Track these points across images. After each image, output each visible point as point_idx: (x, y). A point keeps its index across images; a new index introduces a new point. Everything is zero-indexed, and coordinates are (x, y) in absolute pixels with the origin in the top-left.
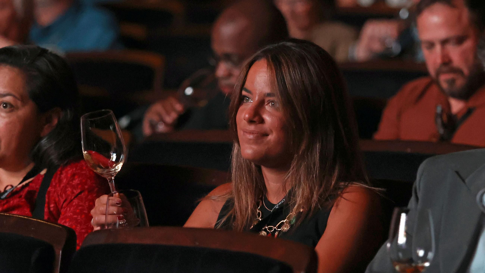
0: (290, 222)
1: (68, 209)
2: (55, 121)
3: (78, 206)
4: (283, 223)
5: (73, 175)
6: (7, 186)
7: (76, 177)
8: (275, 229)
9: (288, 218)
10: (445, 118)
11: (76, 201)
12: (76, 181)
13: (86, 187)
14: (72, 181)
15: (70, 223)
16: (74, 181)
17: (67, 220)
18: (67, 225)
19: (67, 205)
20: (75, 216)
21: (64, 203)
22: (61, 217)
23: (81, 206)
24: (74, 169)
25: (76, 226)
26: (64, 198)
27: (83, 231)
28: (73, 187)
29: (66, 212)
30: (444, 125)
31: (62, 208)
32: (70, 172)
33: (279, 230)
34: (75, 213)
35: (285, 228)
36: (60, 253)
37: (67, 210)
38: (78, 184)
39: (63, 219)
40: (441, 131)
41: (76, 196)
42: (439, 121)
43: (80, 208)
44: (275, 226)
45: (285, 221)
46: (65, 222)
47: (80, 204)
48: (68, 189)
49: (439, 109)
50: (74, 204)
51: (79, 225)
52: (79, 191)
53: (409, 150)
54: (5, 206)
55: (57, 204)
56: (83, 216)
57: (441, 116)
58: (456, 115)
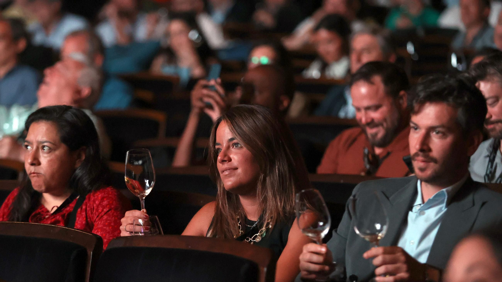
0: (261, 235)
1: (100, 223)
2: (83, 158)
3: (107, 220)
4: (256, 236)
5: (103, 199)
6: (54, 207)
7: (105, 199)
8: (251, 240)
9: (260, 233)
10: (370, 157)
11: (105, 217)
12: (105, 203)
13: (113, 206)
14: (102, 202)
15: (101, 233)
16: (104, 203)
17: (99, 230)
18: (99, 234)
19: (99, 219)
20: (105, 228)
21: (96, 218)
22: (95, 228)
23: (109, 220)
24: (103, 194)
25: (106, 235)
26: (97, 215)
27: (111, 238)
28: (104, 207)
29: (97, 225)
30: (370, 162)
31: (95, 221)
32: (100, 196)
33: (254, 241)
34: (104, 225)
35: (258, 240)
36: (91, 254)
37: (98, 223)
38: (107, 205)
39: (96, 229)
40: (368, 166)
41: (106, 213)
42: (366, 159)
43: (109, 221)
44: (251, 238)
45: (258, 234)
46: (98, 232)
47: (109, 219)
48: (99, 208)
49: (366, 151)
50: (104, 219)
51: (108, 234)
52: (108, 209)
53: (342, 181)
54: (53, 220)
55: (91, 219)
56: (111, 228)
57: (368, 156)
58: (378, 156)
